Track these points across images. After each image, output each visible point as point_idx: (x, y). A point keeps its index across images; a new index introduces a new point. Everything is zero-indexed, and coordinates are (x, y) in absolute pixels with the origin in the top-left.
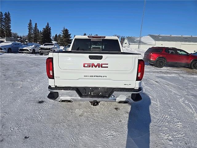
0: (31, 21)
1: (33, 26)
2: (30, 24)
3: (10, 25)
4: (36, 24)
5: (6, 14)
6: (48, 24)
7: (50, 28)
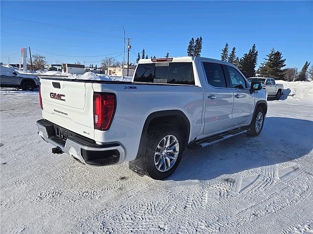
0: (227, 45)
1: (229, 52)
2: (225, 50)
3: (199, 54)
4: (234, 49)
5: (197, 41)
6: (254, 47)
7: (257, 52)
